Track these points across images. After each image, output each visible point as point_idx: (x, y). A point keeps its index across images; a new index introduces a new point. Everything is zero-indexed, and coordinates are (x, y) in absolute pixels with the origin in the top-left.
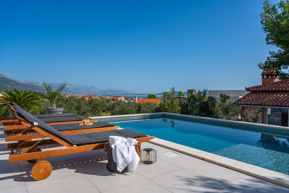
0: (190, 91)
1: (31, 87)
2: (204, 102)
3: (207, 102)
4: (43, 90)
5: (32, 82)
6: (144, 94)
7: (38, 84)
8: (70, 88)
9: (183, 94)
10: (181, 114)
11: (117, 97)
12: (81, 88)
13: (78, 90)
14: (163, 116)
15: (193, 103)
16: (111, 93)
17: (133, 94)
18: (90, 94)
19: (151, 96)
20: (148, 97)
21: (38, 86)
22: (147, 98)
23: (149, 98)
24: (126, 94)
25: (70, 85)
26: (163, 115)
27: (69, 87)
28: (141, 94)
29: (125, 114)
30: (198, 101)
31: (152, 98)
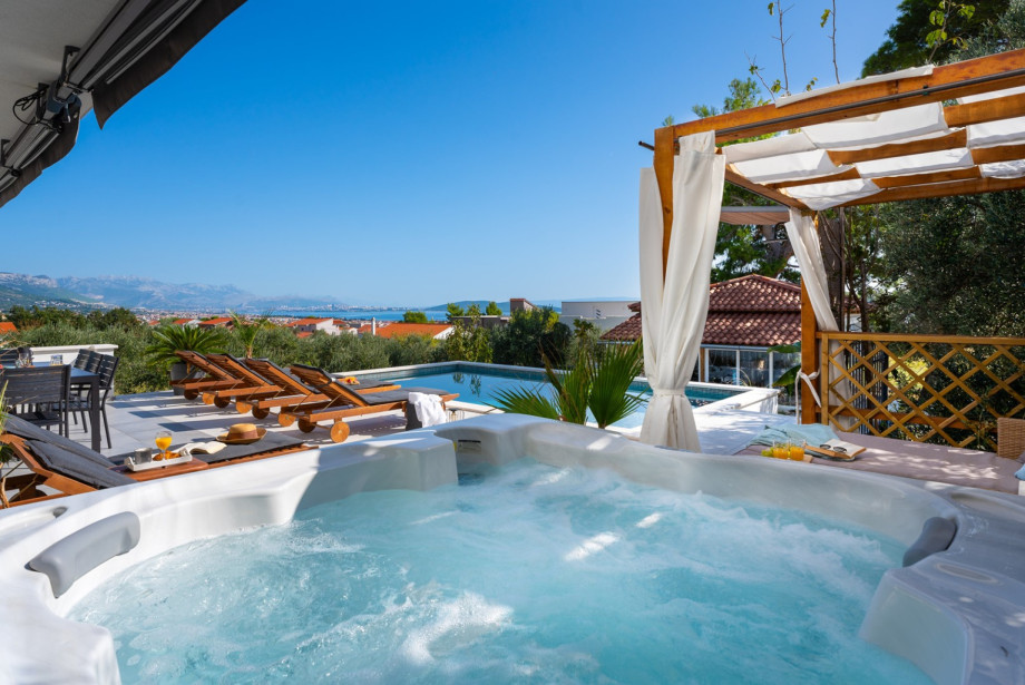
0: (516, 304)
1: (20, 293)
2: (545, 336)
3: (551, 334)
4: (61, 301)
5: (24, 276)
6: (389, 309)
7: (43, 281)
8: (158, 293)
9: (498, 308)
10: (494, 362)
11: (310, 321)
12: (192, 293)
14: (457, 369)
15: (521, 336)
16: (290, 309)
18: (224, 312)
19: (412, 315)
20: (403, 319)
21: (44, 289)
22: (400, 322)
23: (407, 322)
25: (156, 284)
26: (457, 365)
27: (153, 292)
28: (382, 310)
29: (363, 368)
30: (532, 333)
31: (414, 322)
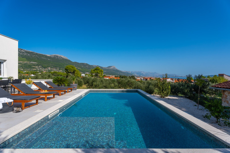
13: (148, 75)
17: (181, 77)
24: (176, 77)
